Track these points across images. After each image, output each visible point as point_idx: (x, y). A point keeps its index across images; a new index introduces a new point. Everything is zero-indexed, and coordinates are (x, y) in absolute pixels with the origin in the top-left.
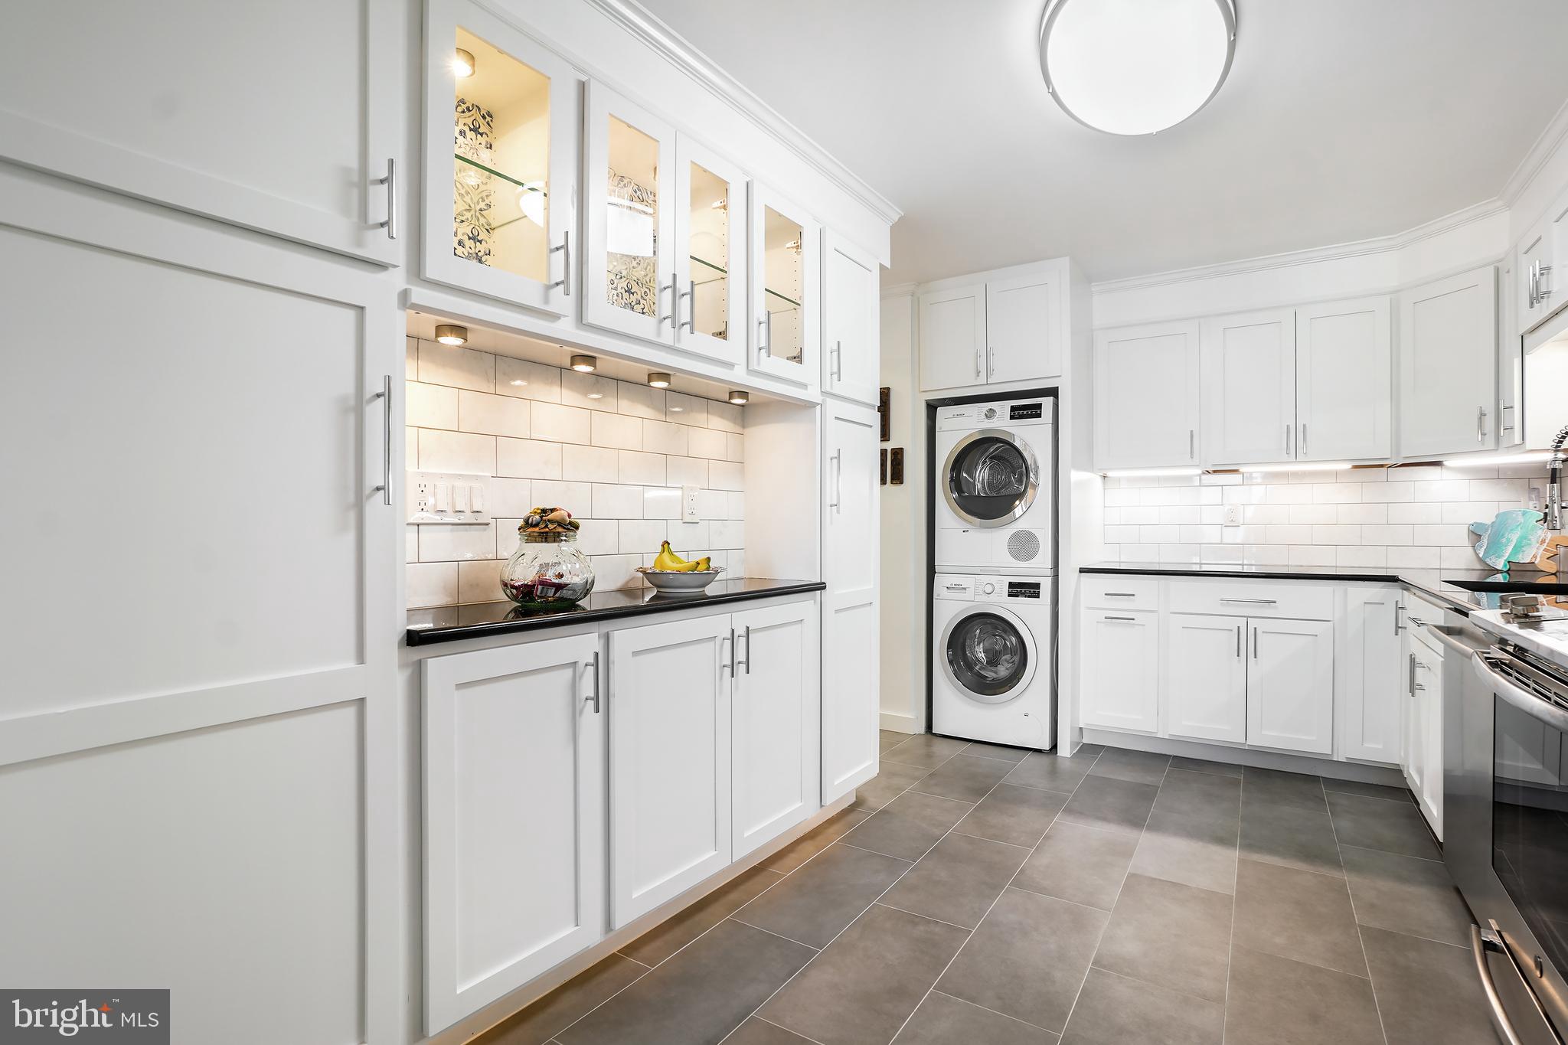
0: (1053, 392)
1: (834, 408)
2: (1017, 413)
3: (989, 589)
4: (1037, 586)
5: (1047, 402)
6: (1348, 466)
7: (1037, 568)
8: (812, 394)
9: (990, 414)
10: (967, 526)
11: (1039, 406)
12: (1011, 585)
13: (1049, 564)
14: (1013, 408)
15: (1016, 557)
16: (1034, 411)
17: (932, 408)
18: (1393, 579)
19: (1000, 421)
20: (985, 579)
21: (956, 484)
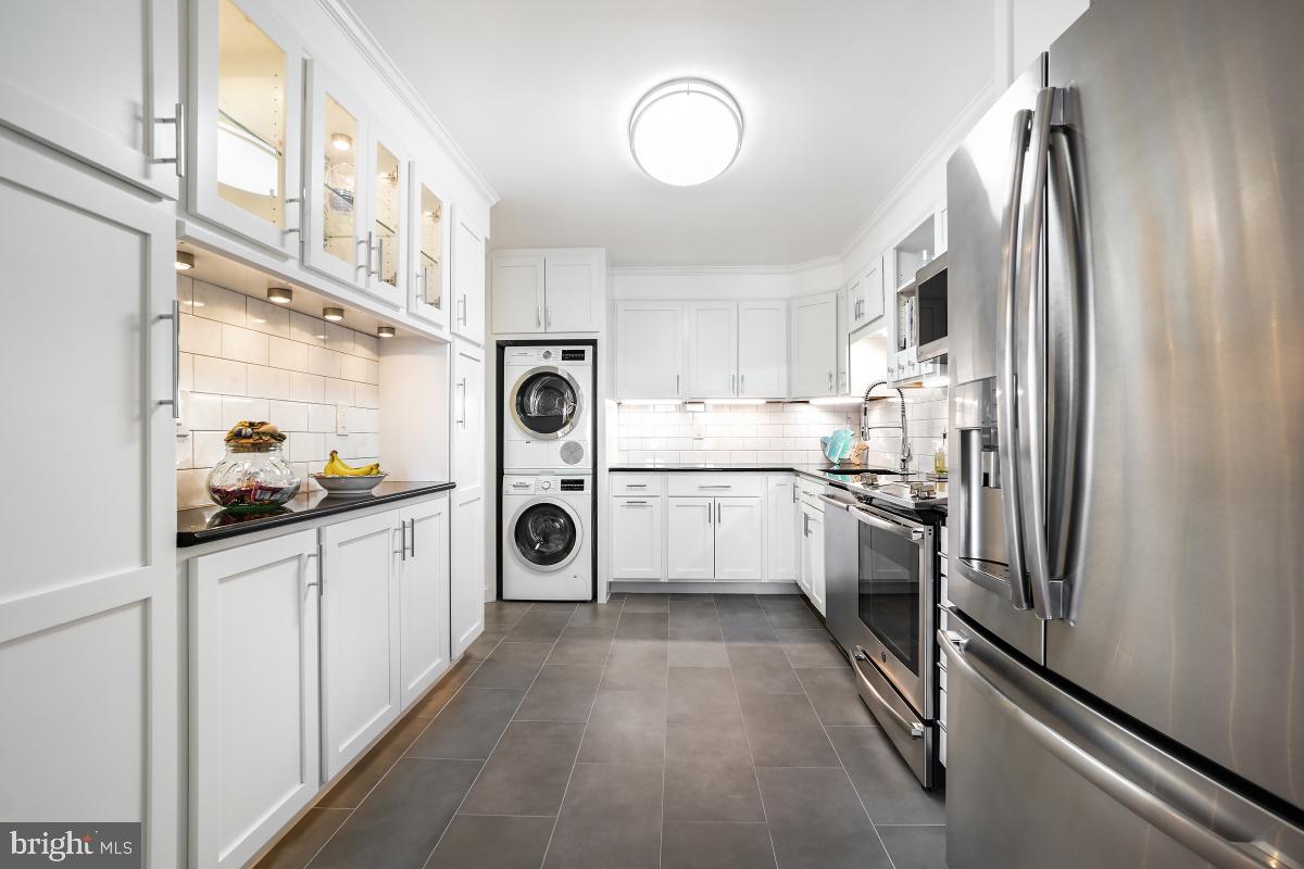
0: (593, 343)
1: (459, 346)
2: (567, 356)
3: (546, 485)
4: (582, 482)
5: (588, 350)
6: (764, 402)
7: (582, 470)
8: (445, 334)
9: (547, 355)
10: (529, 439)
11: (583, 352)
12: (563, 482)
13: (590, 466)
14: (564, 352)
15: (566, 460)
16: (579, 356)
17: (501, 347)
18: (791, 470)
19: (555, 361)
20: (543, 478)
21: (522, 408)
